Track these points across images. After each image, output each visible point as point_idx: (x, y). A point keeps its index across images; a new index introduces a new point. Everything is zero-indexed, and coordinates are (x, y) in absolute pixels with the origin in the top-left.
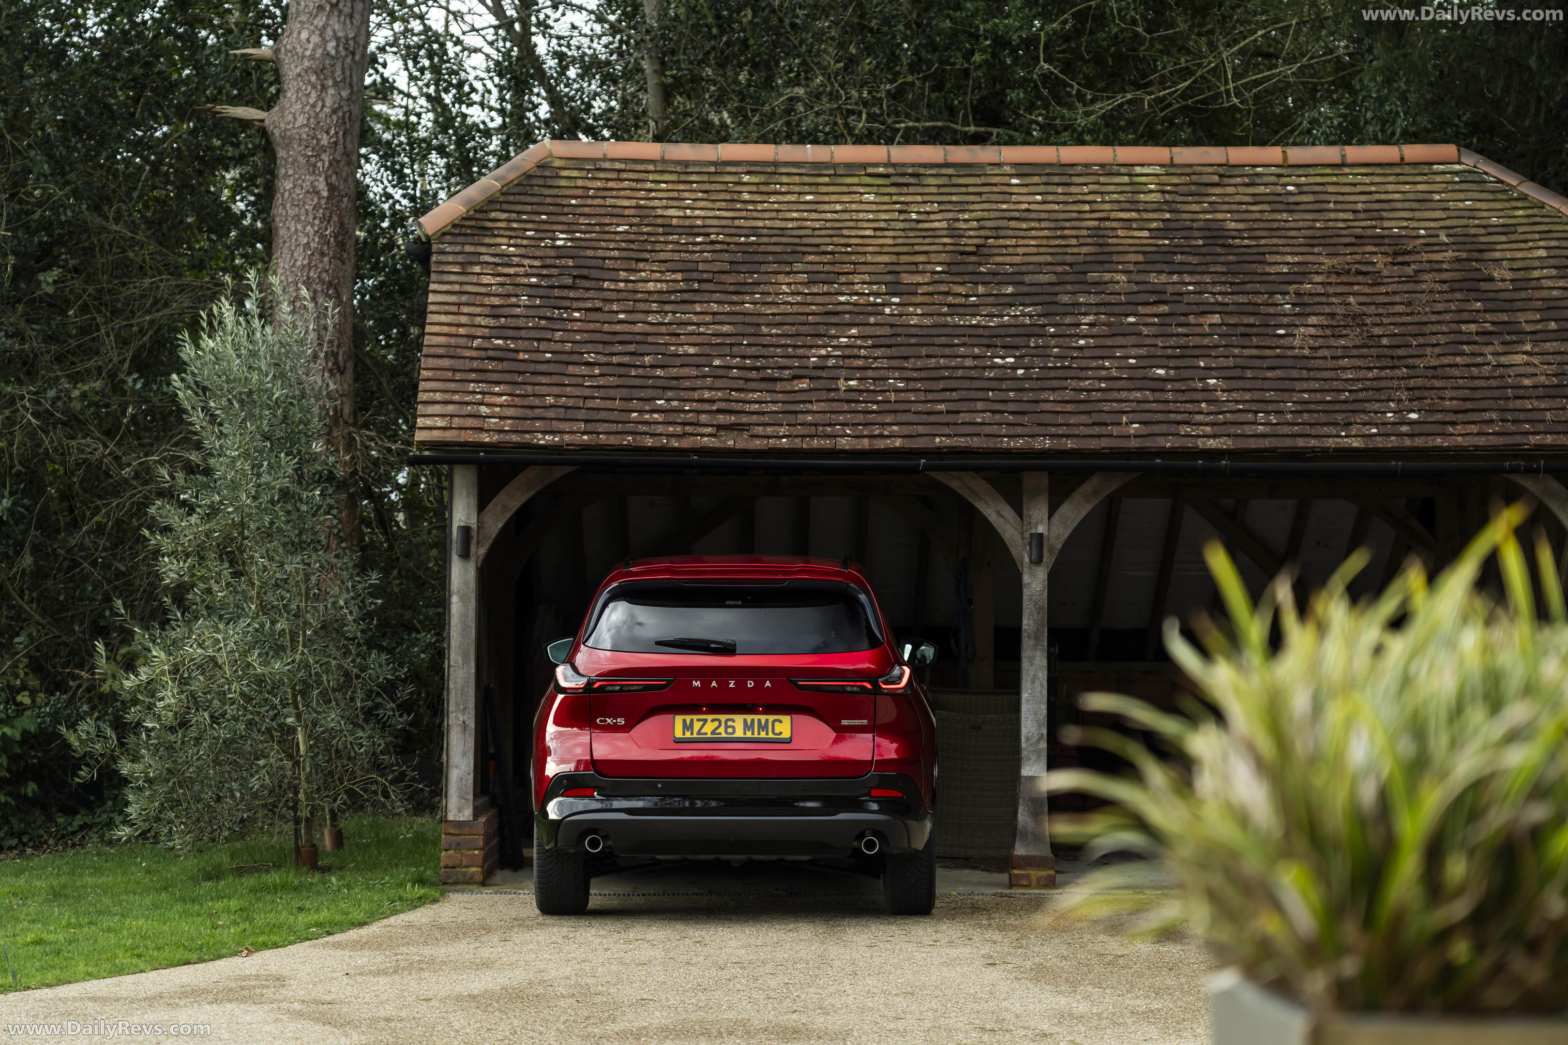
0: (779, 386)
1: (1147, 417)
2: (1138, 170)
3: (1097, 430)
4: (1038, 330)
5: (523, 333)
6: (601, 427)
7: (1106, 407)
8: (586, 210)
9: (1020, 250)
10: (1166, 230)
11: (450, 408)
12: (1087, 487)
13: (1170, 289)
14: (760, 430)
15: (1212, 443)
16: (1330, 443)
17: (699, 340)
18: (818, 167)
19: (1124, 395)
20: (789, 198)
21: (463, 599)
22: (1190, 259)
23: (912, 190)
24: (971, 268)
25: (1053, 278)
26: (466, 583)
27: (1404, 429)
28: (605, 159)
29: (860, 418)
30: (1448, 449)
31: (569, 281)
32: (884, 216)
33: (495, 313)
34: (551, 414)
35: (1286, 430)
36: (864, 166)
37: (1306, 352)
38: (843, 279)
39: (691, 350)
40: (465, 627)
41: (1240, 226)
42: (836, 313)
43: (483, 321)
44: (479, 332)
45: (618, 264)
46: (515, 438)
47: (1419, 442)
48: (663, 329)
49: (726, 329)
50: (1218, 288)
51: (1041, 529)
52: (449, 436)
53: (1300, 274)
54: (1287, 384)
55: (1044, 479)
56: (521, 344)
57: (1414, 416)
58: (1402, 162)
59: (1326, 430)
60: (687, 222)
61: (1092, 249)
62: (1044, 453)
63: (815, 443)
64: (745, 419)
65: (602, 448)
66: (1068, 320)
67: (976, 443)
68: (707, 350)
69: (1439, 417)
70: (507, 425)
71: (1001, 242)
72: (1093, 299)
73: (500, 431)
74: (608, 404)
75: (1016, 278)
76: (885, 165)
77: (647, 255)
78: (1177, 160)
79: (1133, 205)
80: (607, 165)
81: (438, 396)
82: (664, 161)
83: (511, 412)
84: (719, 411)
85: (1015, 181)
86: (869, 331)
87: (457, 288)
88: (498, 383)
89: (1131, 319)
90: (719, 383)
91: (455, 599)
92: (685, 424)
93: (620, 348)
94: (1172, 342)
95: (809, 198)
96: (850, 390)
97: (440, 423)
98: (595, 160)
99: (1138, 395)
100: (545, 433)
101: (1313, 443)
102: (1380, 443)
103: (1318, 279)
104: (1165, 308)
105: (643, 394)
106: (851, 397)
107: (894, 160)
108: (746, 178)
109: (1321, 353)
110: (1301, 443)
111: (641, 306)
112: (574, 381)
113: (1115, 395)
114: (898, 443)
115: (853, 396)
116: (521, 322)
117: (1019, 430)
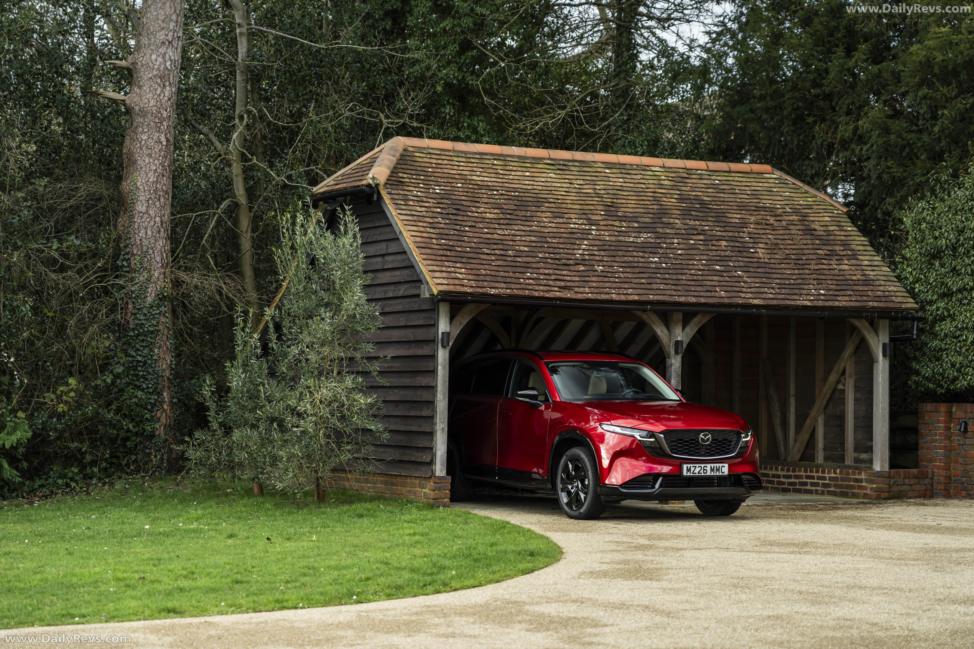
0: (572, 268)
1: (726, 289)
2: (653, 169)
3: (709, 294)
4: (658, 245)
5: (450, 237)
6: (513, 286)
7: (709, 283)
8: (438, 174)
9: (629, 205)
10: (681, 199)
11: (444, 275)
12: (696, 320)
13: (700, 228)
14: (577, 289)
15: (756, 302)
16: (798, 303)
17: (526, 244)
18: (522, 159)
19: (710, 278)
20: (519, 173)
21: (444, 367)
22: (698, 214)
23: (568, 172)
24: (615, 213)
25: (650, 221)
26: (445, 360)
27: (822, 297)
28: (428, 148)
29: (614, 285)
30: (841, 307)
31: (454, 212)
32: (564, 185)
33: (433, 226)
34: (488, 278)
35: (780, 296)
36: (541, 159)
37: (767, 260)
38: (566, 216)
39: (526, 249)
40: (444, 381)
41: (709, 199)
42: (573, 233)
43: (431, 230)
44: (433, 236)
45: (469, 204)
46: (480, 290)
47: (830, 304)
48: (507, 238)
49: (533, 239)
50: (717, 229)
51: (679, 339)
52: (451, 288)
53: (744, 224)
54: (767, 275)
55: (680, 316)
56: (455, 243)
57: (822, 292)
58: (752, 172)
59: (794, 297)
60: (485, 183)
61: (658, 207)
62: (693, 304)
63: (604, 297)
64: (568, 284)
65: (516, 296)
66: (668, 241)
67: (667, 298)
68: (533, 249)
69: (831, 293)
70: (473, 283)
71: (619, 201)
72: (672, 231)
73: (472, 287)
74: (507, 274)
75: (634, 219)
76: (548, 159)
77: (478, 200)
78: (666, 165)
79: (661, 186)
80: (431, 151)
81: (435, 268)
82: (454, 151)
83: (471, 277)
84: (556, 280)
85: (607, 171)
86: (593, 242)
87: (409, 213)
88: (456, 262)
89: (692, 242)
90: (548, 266)
91: (440, 367)
92: (545, 285)
93: (495, 247)
94: (714, 253)
95: (528, 174)
96: (602, 271)
97: (445, 282)
98: (424, 148)
99: (715, 278)
100: (491, 288)
101: (793, 303)
102: (816, 303)
103: (752, 226)
104: (702, 237)
105: (519, 270)
106: (604, 275)
107: (552, 157)
108: (495, 162)
109: (773, 261)
110: (788, 302)
111: (492, 226)
112: (487, 262)
113: (707, 278)
114: (636, 298)
115: (605, 274)
116: (447, 232)
117: (680, 293)
